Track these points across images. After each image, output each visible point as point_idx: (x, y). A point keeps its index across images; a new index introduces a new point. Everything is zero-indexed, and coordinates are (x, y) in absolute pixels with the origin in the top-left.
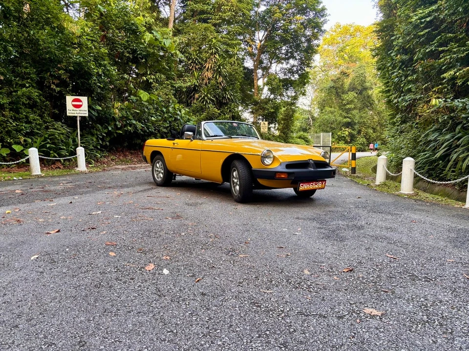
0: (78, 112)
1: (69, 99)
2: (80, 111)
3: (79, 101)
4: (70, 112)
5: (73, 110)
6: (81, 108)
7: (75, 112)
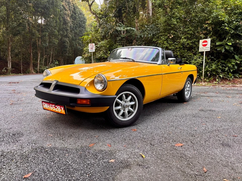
0: (204, 49)
1: (201, 41)
2: (206, 48)
3: (206, 42)
4: (201, 49)
5: (202, 48)
6: (207, 46)
7: (203, 49)
